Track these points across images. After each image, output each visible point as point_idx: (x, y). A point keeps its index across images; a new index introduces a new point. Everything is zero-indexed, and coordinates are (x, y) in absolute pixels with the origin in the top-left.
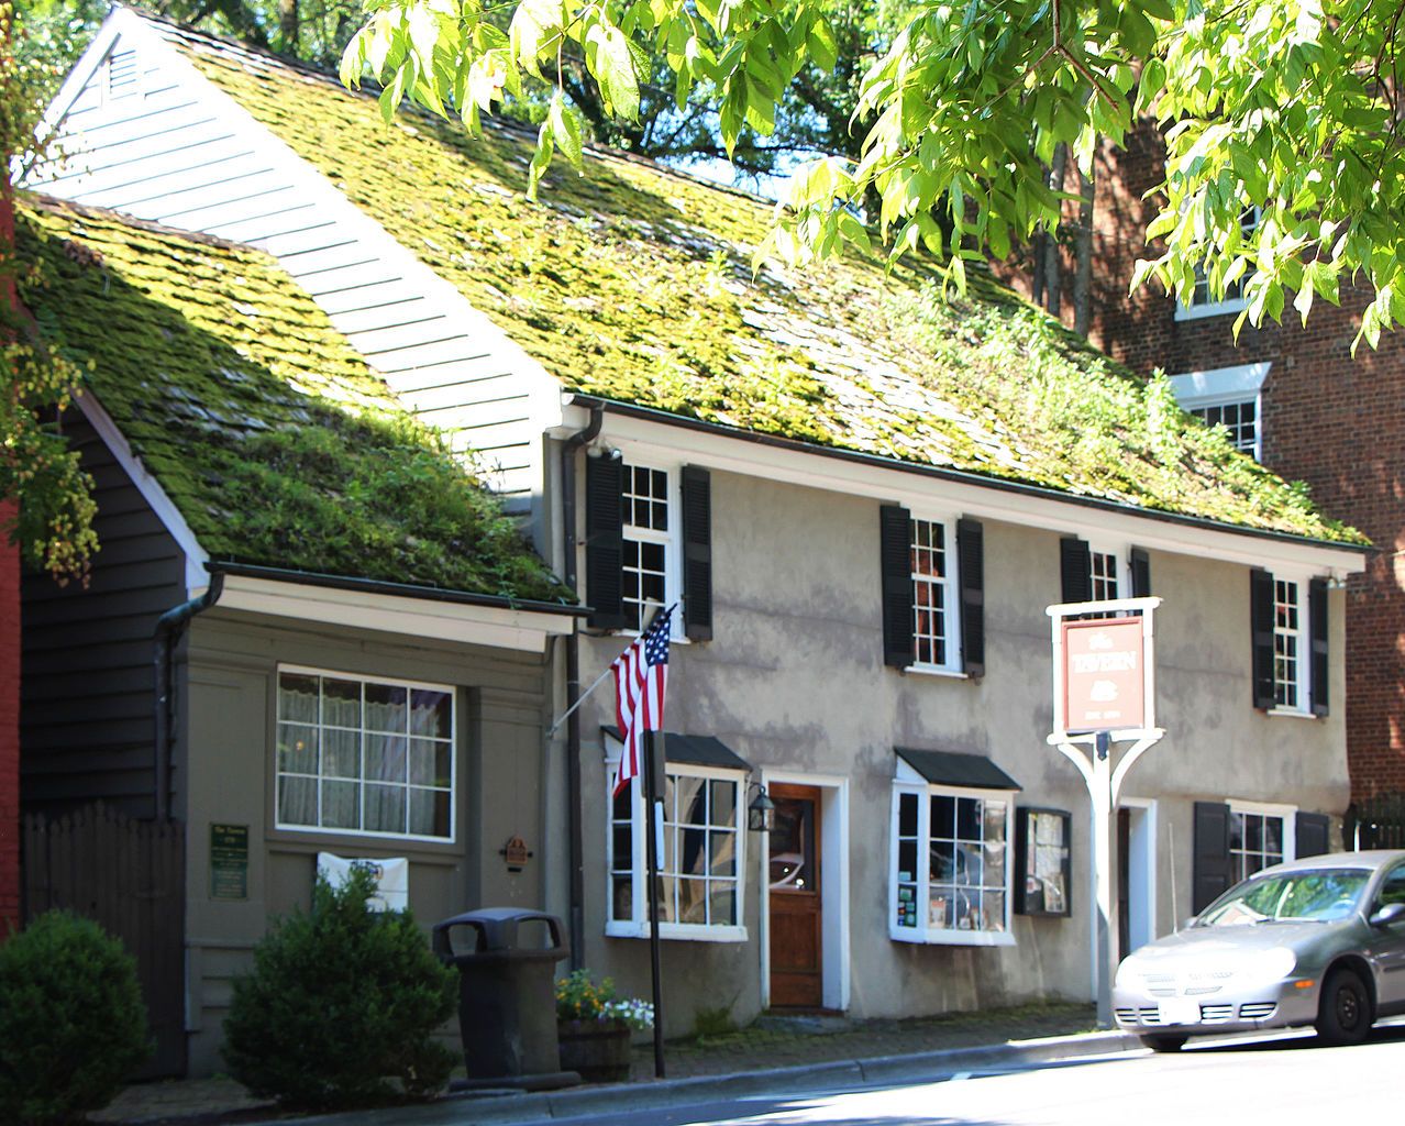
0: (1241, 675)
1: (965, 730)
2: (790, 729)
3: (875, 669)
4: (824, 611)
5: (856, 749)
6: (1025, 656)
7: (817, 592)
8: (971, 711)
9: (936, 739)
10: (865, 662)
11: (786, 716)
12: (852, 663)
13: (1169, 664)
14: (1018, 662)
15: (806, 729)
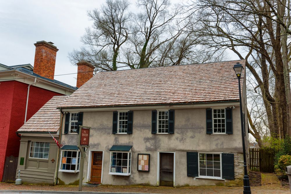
0: (203, 128)
1: (128, 142)
2: (95, 144)
3: (110, 134)
4: (102, 127)
5: (106, 146)
6: (142, 130)
7: (101, 125)
8: (130, 139)
9: (122, 144)
10: (109, 134)
11: (94, 142)
12: (106, 134)
13: (179, 128)
14: (141, 131)
15: (97, 144)
